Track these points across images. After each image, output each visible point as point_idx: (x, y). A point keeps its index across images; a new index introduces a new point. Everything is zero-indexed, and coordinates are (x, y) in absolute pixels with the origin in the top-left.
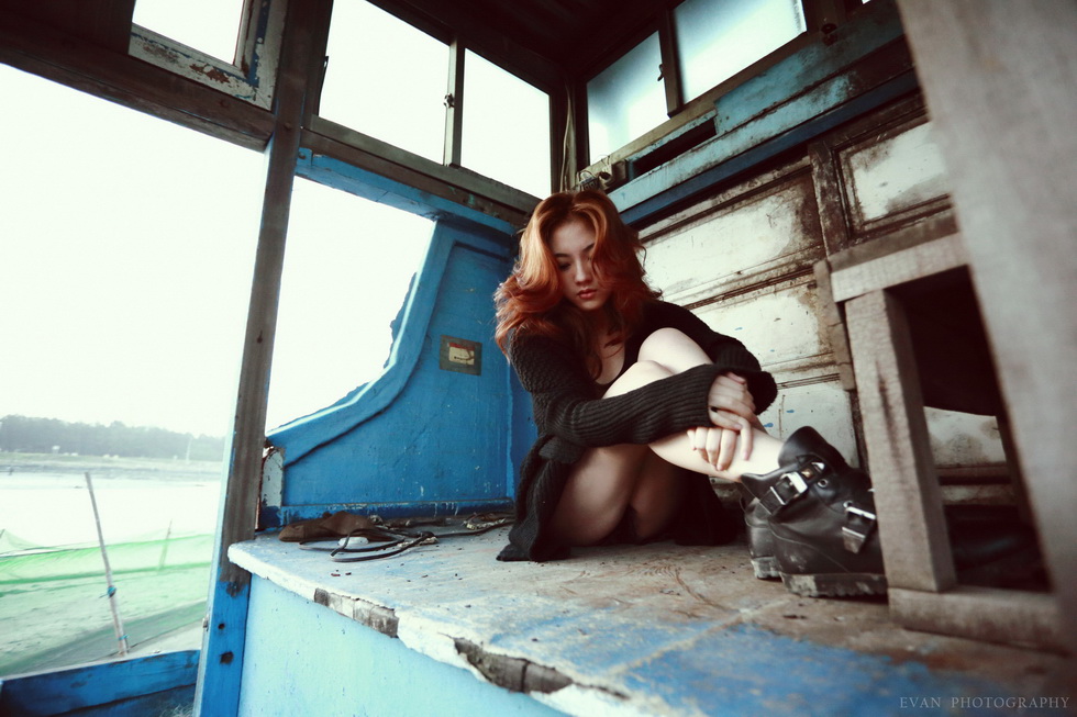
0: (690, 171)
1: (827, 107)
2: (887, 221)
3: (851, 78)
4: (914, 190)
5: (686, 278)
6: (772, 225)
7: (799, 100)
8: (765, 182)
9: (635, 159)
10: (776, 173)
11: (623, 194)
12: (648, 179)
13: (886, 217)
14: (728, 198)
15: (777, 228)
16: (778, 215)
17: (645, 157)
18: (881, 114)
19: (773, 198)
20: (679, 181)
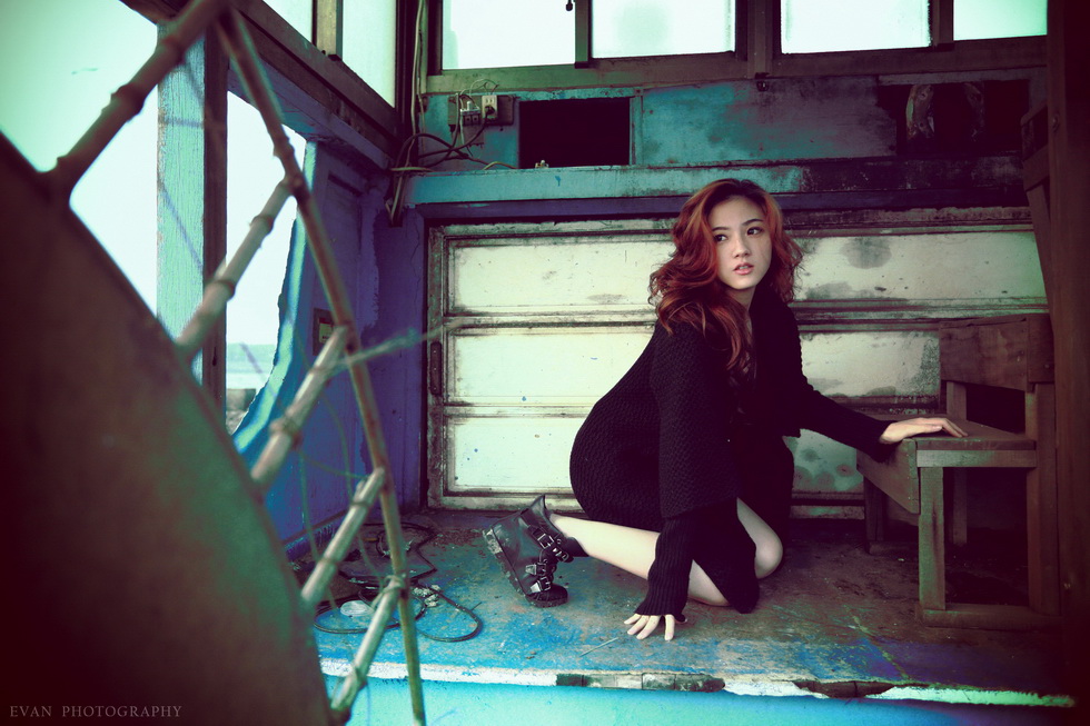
0: (644, 189)
1: (782, 190)
2: (804, 305)
3: (805, 172)
4: (827, 287)
5: (615, 292)
7: (761, 170)
9: (524, 99)
11: (558, 179)
12: (593, 174)
13: (804, 301)
17: (536, 102)
18: (817, 214)
20: (631, 194)
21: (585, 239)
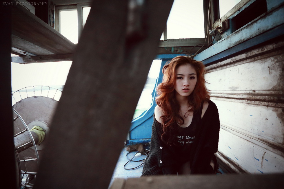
6: (270, 73)
8: (269, 49)
9: (232, 18)
10: (275, 45)
11: (214, 48)
12: (221, 43)
14: (252, 55)
15: (273, 74)
16: (273, 68)
19: (272, 58)
21: (228, 66)
